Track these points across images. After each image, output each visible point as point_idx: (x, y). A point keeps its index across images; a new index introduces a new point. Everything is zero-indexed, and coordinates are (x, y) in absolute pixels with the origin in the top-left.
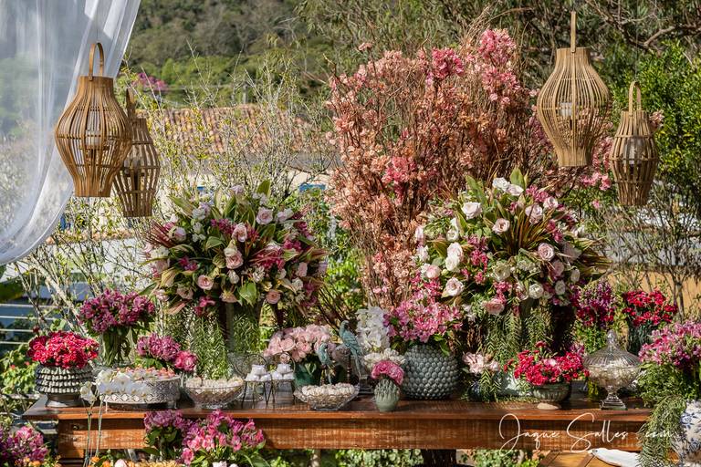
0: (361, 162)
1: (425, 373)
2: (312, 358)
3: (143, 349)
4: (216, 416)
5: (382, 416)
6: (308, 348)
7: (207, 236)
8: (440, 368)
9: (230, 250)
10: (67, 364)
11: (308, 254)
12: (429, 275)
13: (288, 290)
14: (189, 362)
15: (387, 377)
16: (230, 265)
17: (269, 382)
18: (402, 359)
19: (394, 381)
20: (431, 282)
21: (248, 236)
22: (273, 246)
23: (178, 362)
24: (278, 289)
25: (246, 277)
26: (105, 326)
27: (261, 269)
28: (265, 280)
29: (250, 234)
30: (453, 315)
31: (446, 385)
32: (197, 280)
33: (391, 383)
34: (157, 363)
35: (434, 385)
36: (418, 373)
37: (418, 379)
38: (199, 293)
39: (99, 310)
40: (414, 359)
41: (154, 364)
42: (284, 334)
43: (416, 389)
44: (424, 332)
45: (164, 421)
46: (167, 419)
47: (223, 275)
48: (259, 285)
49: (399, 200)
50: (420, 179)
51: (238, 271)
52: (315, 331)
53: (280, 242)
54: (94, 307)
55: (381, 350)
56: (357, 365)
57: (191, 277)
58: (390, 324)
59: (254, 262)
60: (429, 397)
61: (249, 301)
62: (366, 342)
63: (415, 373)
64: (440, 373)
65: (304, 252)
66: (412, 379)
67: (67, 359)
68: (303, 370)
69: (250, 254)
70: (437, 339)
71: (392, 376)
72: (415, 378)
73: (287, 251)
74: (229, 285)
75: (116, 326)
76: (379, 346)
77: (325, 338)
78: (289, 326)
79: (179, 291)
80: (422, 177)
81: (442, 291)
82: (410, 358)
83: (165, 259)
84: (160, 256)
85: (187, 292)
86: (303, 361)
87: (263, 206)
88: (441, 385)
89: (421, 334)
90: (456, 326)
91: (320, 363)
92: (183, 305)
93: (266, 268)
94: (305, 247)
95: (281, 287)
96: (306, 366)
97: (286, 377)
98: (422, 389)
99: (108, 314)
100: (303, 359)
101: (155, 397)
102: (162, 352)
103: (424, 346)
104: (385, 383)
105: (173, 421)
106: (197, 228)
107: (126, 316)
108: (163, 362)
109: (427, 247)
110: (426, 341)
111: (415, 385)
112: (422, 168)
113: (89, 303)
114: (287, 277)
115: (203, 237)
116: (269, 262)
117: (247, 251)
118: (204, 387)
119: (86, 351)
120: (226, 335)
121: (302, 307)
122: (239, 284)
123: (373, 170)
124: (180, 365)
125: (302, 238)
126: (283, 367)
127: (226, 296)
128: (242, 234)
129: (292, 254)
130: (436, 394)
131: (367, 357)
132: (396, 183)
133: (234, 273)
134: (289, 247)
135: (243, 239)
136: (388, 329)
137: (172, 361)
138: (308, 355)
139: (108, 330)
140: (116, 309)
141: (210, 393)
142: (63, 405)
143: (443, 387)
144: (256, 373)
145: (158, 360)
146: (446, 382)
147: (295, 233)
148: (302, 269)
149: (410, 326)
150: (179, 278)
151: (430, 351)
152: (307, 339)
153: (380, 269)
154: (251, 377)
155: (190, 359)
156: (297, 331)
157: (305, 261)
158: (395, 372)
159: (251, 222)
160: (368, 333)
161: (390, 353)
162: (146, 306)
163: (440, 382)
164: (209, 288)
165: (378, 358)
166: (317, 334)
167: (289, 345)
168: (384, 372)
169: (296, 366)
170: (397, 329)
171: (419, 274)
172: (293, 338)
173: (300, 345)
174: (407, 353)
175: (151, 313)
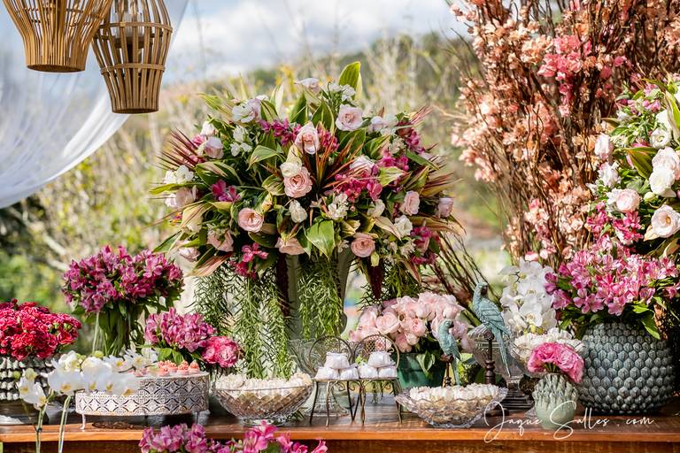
0: (506, 49)
1: (618, 369)
2: (428, 344)
3: (154, 333)
4: (259, 434)
5: (546, 436)
6: (421, 327)
7: (254, 146)
8: (644, 360)
9: (292, 166)
10: (20, 351)
11: (421, 178)
12: (622, 207)
13: (388, 236)
14: (227, 353)
15: (555, 369)
16: (291, 190)
17: (355, 381)
18: (579, 346)
19: (567, 375)
20: (624, 218)
21: (321, 145)
22: (361, 162)
23: (210, 353)
24: (372, 232)
25: (317, 212)
26: (101, 300)
27: (342, 198)
28: (349, 217)
29: (324, 141)
30: (664, 270)
31: (655, 390)
32: (237, 216)
33: (562, 379)
34: (176, 355)
35: (635, 389)
36: (607, 368)
37: (606, 380)
38: (242, 239)
39: (92, 276)
40: (599, 346)
41: (171, 357)
42: (383, 308)
43: (603, 397)
44: (616, 299)
45: (169, 442)
46: (175, 439)
47: (279, 207)
48: (338, 225)
49: (566, 107)
50: (600, 66)
51: (305, 201)
52: (432, 301)
53: (375, 157)
54: (84, 272)
55: (542, 331)
56: (504, 355)
57: (228, 213)
58: (557, 288)
59: (331, 188)
60: (626, 410)
61: (323, 250)
62: (517, 318)
63: (602, 370)
64: (645, 369)
65: (414, 175)
66: (596, 379)
67: (18, 342)
68: (413, 365)
69: (324, 175)
70: (638, 310)
71: (563, 367)
72: (601, 378)
73: (384, 169)
74: (289, 224)
75: (117, 301)
76: (539, 323)
77: (448, 311)
78: (392, 296)
79: (212, 239)
80: (604, 64)
81: (643, 232)
82: (592, 346)
83: (189, 187)
84: (180, 182)
85: (222, 238)
86: (414, 351)
87: (346, 102)
88: (646, 389)
89: (611, 301)
90: (669, 289)
91: (442, 353)
92: (219, 263)
93: (351, 196)
94: (415, 167)
95: (376, 229)
96: (418, 357)
97: (383, 373)
98: (614, 396)
99: (106, 282)
100: (413, 347)
101: (162, 405)
102: (183, 337)
103: (614, 325)
104: (552, 380)
105: (186, 442)
106: (239, 133)
107: (131, 283)
108: (185, 353)
109: (615, 165)
110: (619, 313)
111: (601, 389)
112: (604, 49)
113: (77, 266)
114: (385, 214)
115: (248, 148)
116: (355, 185)
117: (320, 171)
118: (244, 388)
119: (54, 331)
120: (287, 309)
121: (411, 264)
122: (306, 223)
123: (525, 59)
124: (213, 359)
125: (410, 154)
126: (379, 357)
127: (286, 243)
128: (311, 142)
129: (394, 174)
130: (638, 405)
131: (519, 341)
132: (561, 75)
133: (298, 204)
134: (388, 163)
135: (312, 149)
136: (553, 298)
137: (201, 351)
138: (421, 339)
139: (105, 308)
140: (119, 273)
141: (253, 397)
142: (17, 421)
143: (649, 393)
144: (333, 365)
145: (178, 350)
146: (655, 384)
147: (398, 144)
148: (411, 202)
149: (590, 289)
150: (209, 216)
151: (626, 333)
152: (419, 314)
153: (538, 218)
154: (324, 373)
155: (229, 348)
156: (403, 303)
157: (415, 190)
158: (566, 360)
159: (328, 126)
160: (520, 304)
161: (557, 335)
162: (165, 271)
163: (644, 384)
164: (257, 229)
165: (538, 341)
166: (436, 307)
167: (390, 323)
168: (550, 360)
169: (401, 358)
170: (569, 295)
171: (603, 209)
172: (396, 313)
173: (409, 323)
174: (586, 337)
175: (174, 280)
